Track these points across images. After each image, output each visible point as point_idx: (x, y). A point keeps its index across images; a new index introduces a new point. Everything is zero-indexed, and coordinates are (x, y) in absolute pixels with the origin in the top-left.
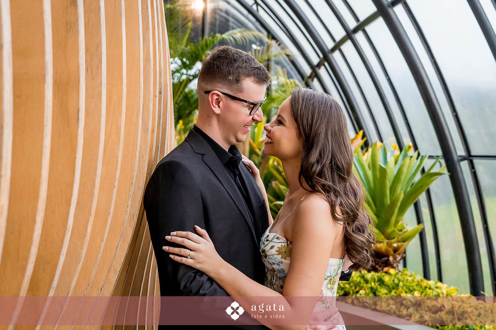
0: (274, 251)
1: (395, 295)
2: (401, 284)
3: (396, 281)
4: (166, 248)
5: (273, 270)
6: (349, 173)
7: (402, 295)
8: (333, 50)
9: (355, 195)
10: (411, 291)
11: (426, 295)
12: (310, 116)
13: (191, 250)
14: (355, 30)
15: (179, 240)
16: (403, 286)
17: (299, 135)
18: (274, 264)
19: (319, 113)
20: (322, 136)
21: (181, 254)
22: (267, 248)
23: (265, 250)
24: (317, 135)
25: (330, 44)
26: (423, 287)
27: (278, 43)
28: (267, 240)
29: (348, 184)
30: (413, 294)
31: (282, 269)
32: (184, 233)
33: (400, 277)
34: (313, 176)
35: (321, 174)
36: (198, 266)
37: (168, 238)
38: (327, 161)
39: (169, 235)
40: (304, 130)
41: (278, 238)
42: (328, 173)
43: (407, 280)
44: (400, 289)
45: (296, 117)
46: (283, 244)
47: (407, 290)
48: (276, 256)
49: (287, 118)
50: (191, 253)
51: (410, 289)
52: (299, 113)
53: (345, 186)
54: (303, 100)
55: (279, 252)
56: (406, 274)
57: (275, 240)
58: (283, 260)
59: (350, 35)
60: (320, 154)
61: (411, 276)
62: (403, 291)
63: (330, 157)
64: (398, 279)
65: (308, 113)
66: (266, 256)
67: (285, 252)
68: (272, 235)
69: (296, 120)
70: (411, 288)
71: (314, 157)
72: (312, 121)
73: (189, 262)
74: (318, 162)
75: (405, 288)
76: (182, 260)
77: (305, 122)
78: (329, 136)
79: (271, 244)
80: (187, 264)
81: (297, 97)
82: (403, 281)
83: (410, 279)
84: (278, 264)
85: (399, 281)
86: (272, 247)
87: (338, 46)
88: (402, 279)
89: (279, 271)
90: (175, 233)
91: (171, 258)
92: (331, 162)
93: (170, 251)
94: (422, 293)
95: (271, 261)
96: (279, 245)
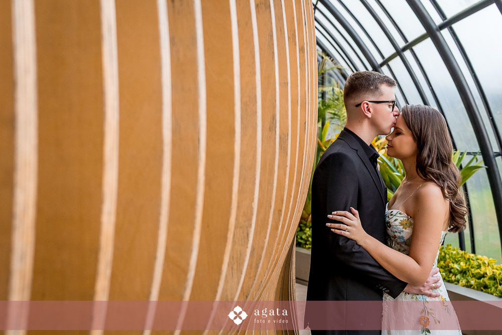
0: (397, 223)
1: (444, 264)
2: (447, 256)
3: (443, 254)
4: (328, 224)
5: (395, 237)
6: (449, 160)
7: (450, 264)
8: (382, 65)
9: (455, 178)
10: (457, 262)
11: (469, 265)
12: (419, 123)
13: (347, 225)
14: (404, 49)
15: (339, 218)
16: (450, 258)
17: (414, 138)
18: (396, 232)
19: (425, 120)
20: (430, 137)
21: (341, 228)
22: (392, 220)
23: (389, 222)
24: (426, 136)
25: (379, 60)
26: (466, 259)
27: (332, 59)
28: (392, 215)
29: (449, 169)
30: (459, 264)
31: (402, 236)
32: (342, 212)
33: (446, 251)
34: (426, 167)
35: (431, 166)
36: (352, 237)
37: (330, 216)
38: (434, 155)
39: (331, 214)
40: (416, 134)
41: (400, 214)
42: (435, 164)
43: (452, 253)
44: (448, 260)
45: (409, 126)
46: (405, 218)
47: (454, 261)
48: (398, 227)
49: (403, 128)
50: (348, 227)
51: (456, 261)
52: (411, 123)
53: (447, 171)
54: (411, 113)
55: (401, 224)
56: (450, 249)
57: (399, 215)
58: (404, 230)
59: (399, 53)
60: (430, 150)
61: (454, 250)
62: (451, 262)
63: (436, 152)
64: (444, 252)
65: (418, 121)
66: (390, 226)
67: (406, 224)
68: (395, 212)
69: (409, 128)
70: (457, 259)
71: (426, 153)
72: (421, 126)
73: (347, 234)
74: (429, 156)
75: (451, 259)
76: (341, 233)
77: (416, 128)
78: (435, 135)
79: (395, 218)
80: (344, 235)
81: (406, 111)
82: (449, 255)
83: (454, 252)
84: (399, 233)
85: (445, 254)
86: (396, 220)
87: (386, 62)
88: (448, 253)
89: (400, 238)
90: (335, 212)
91: (332, 232)
92: (437, 155)
93: (332, 227)
94: (466, 263)
95: (395, 230)
96: (402, 219)
